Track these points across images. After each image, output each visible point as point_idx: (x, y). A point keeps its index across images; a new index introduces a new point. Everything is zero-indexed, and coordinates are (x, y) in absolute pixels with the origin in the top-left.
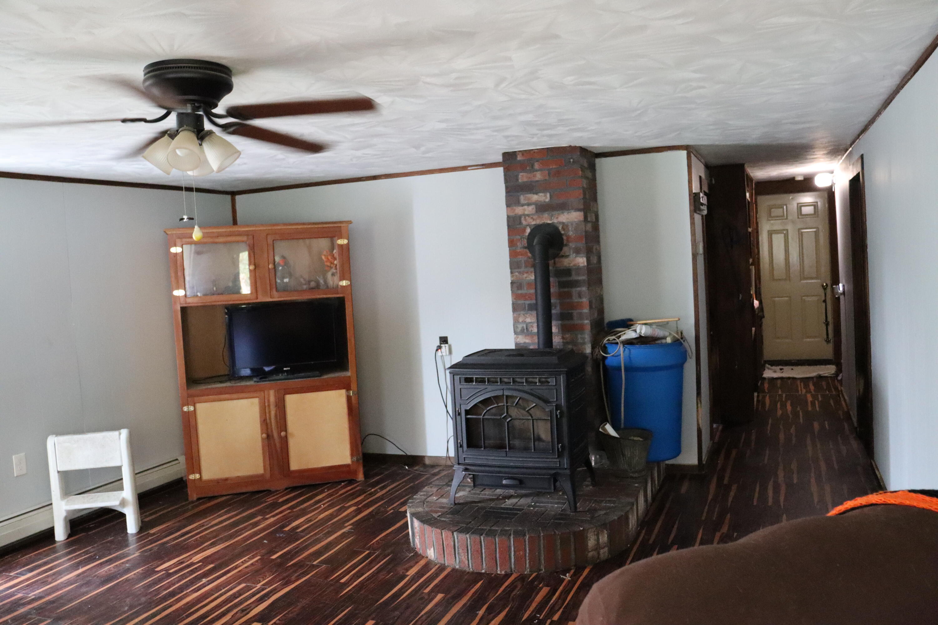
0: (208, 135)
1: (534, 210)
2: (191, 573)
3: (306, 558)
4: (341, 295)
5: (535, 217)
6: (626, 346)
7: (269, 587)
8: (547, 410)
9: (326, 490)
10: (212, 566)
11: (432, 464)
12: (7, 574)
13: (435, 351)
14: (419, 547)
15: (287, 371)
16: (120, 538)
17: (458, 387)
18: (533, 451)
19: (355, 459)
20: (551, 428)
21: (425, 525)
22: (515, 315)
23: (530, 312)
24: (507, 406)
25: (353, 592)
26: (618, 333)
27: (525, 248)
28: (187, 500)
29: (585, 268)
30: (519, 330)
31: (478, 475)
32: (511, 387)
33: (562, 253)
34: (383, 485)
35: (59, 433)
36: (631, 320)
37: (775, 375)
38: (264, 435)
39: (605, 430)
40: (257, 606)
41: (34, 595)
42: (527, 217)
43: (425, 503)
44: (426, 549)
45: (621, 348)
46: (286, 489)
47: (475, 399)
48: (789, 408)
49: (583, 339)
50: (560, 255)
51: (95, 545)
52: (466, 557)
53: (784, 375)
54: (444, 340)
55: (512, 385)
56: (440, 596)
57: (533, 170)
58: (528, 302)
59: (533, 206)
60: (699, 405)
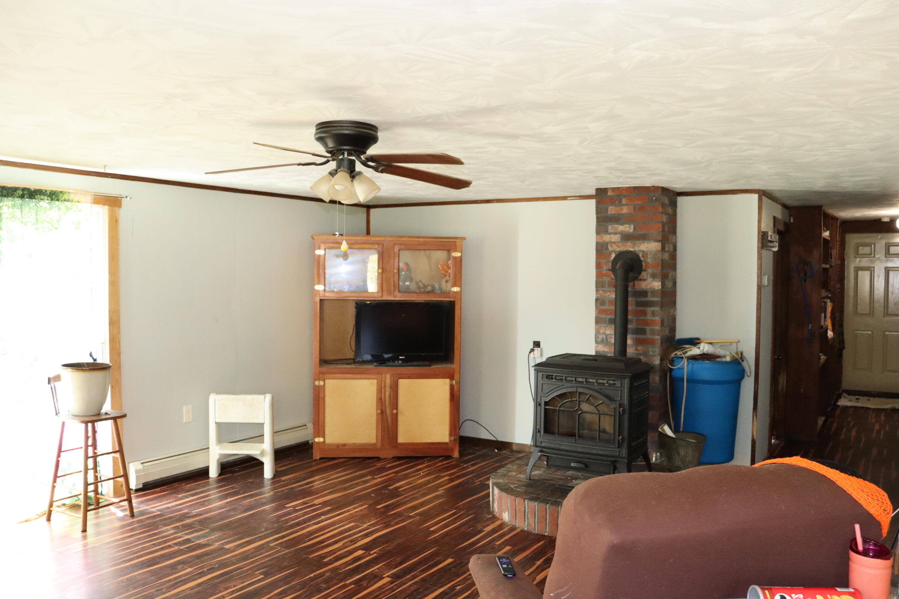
0: (358, 175)
1: (620, 238)
2: (313, 511)
3: (404, 510)
4: (452, 299)
5: (619, 245)
6: (689, 360)
7: (373, 528)
8: (612, 407)
9: (426, 462)
10: (329, 508)
11: (518, 450)
12: (176, 495)
13: (528, 353)
14: (497, 511)
15: (401, 359)
16: (258, 481)
17: (540, 381)
18: (598, 440)
19: (452, 438)
20: (614, 423)
21: (503, 493)
22: (597, 327)
23: (610, 325)
24: (579, 402)
25: (439, 538)
26: (685, 349)
27: (610, 270)
28: (312, 458)
29: (660, 291)
30: (599, 340)
31: (551, 456)
32: (584, 385)
33: (640, 277)
34: (474, 462)
35: (219, 392)
36: (698, 339)
37: (849, 404)
38: (379, 411)
39: (664, 430)
40: (362, 539)
41: (196, 512)
42: (613, 244)
43: (506, 476)
44: (502, 513)
45: (685, 361)
46: (393, 458)
47: (554, 393)
48: (854, 433)
49: (654, 352)
50: (639, 278)
51: (240, 484)
52: (534, 521)
53: (859, 405)
54: (537, 344)
55: (585, 384)
56: (508, 548)
57: (620, 204)
58: (609, 317)
59: (619, 235)
60: (755, 419)
